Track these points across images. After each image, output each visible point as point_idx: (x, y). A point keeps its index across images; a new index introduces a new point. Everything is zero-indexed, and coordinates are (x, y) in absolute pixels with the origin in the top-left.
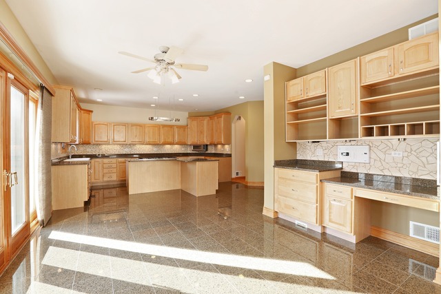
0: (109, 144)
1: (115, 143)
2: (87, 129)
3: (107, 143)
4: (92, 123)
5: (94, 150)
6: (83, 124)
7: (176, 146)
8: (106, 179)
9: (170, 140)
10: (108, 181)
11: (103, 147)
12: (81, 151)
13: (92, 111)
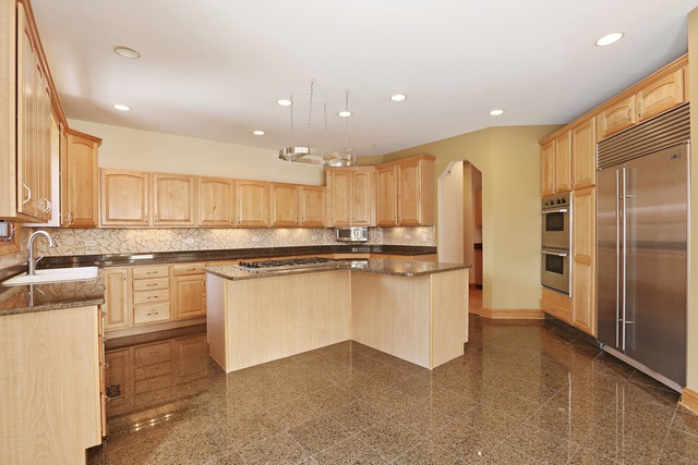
0: (146, 227)
1: (162, 224)
2: (86, 185)
3: (142, 225)
4: (101, 170)
5: (104, 243)
6: (73, 172)
7: (300, 231)
8: (140, 319)
9: (291, 217)
10: (147, 325)
11: (131, 234)
12: (69, 245)
13: (98, 141)
